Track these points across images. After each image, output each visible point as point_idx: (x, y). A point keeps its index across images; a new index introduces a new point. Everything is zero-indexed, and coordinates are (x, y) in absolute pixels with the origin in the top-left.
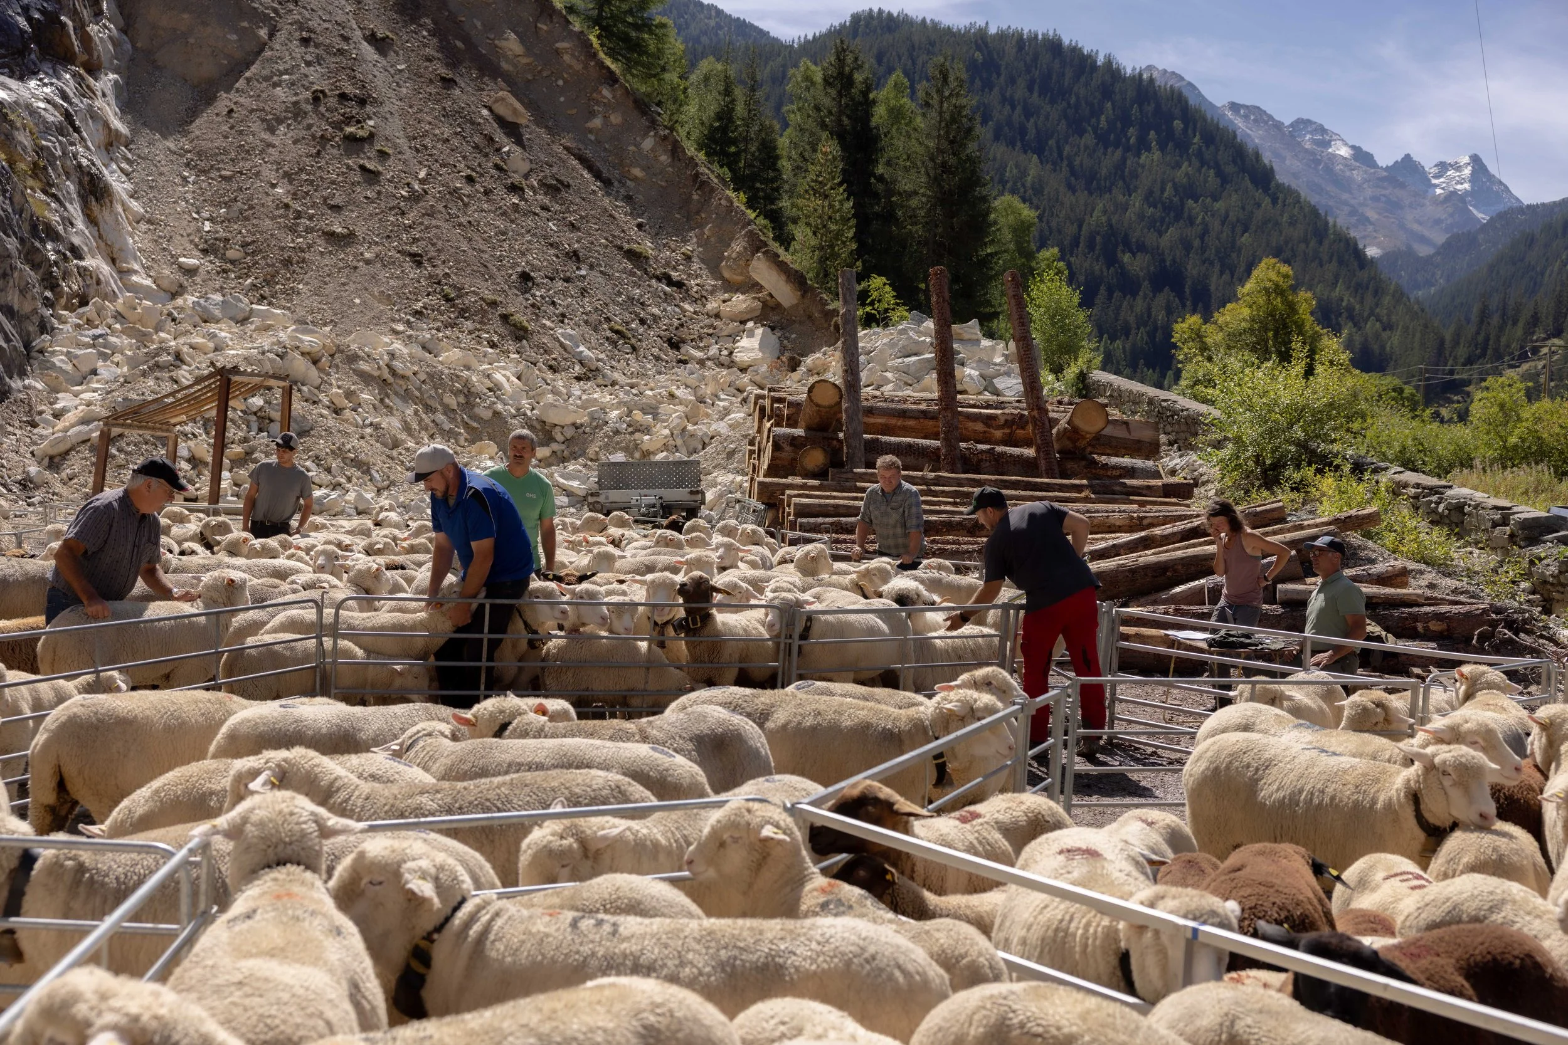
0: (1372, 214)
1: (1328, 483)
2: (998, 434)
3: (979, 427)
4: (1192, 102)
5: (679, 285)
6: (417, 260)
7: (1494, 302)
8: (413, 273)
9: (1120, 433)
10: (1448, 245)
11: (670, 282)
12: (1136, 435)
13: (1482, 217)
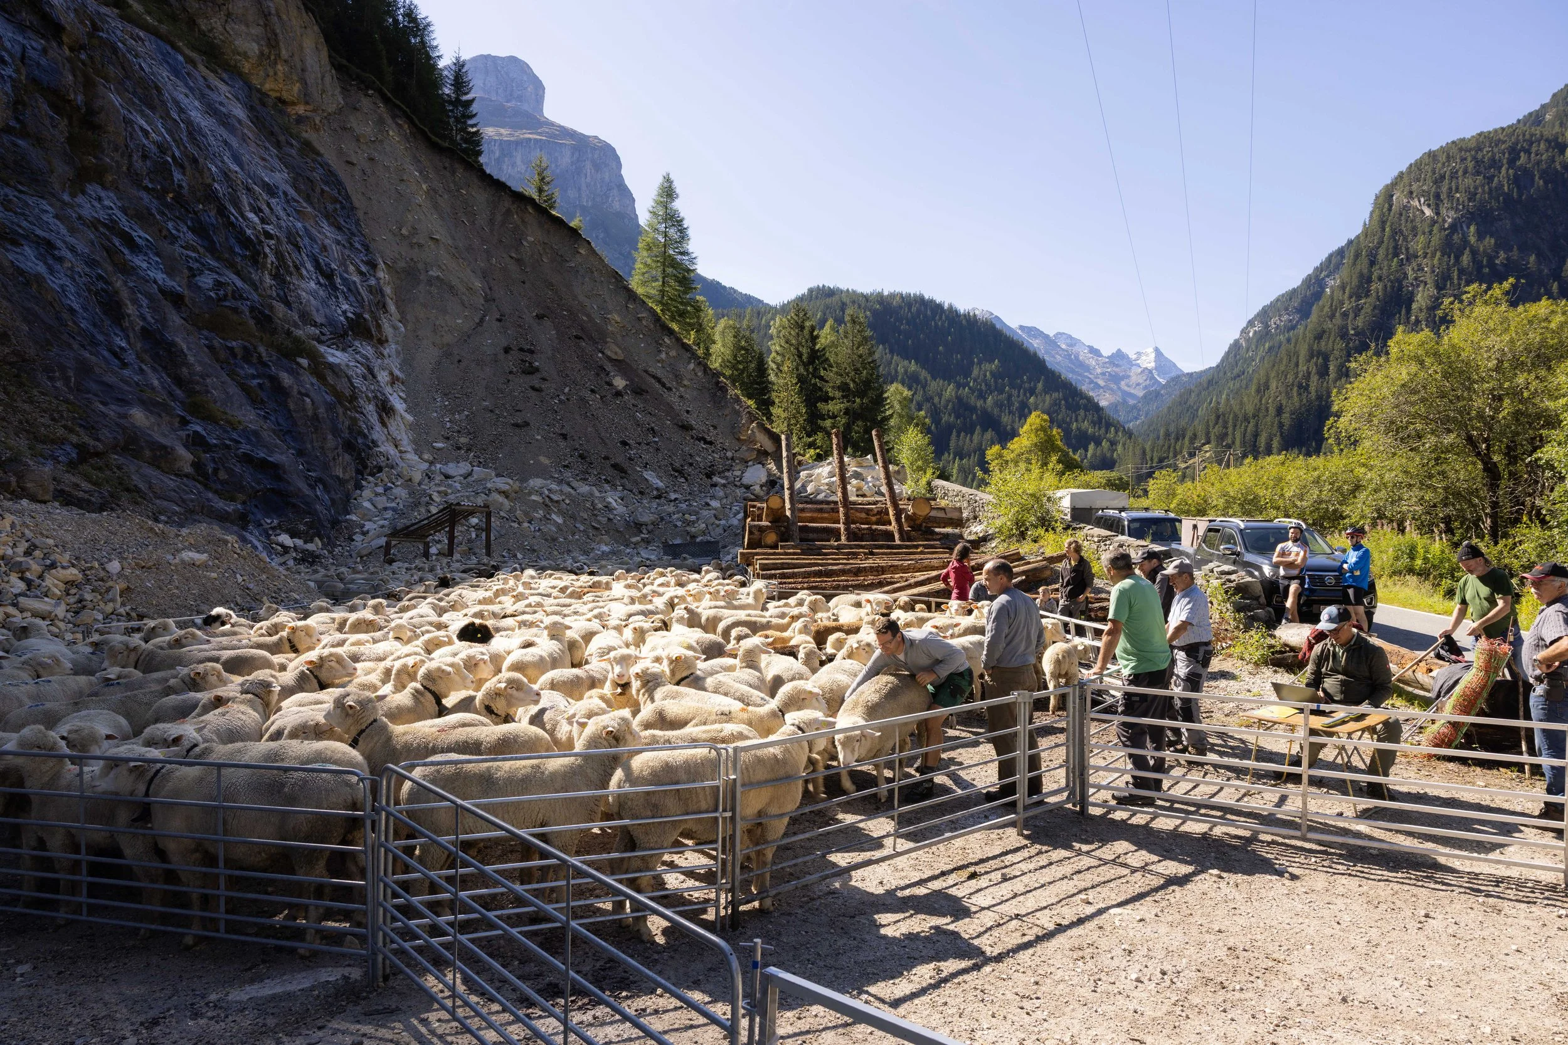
0: (1101, 383)
1: (1050, 536)
2: (874, 519)
3: (863, 515)
4: (998, 326)
5: (711, 443)
6: (564, 437)
7: (1172, 428)
8: (562, 444)
9: (941, 514)
10: (1145, 396)
11: (706, 442)
12: (949, 515)
13: (1163, 381)
